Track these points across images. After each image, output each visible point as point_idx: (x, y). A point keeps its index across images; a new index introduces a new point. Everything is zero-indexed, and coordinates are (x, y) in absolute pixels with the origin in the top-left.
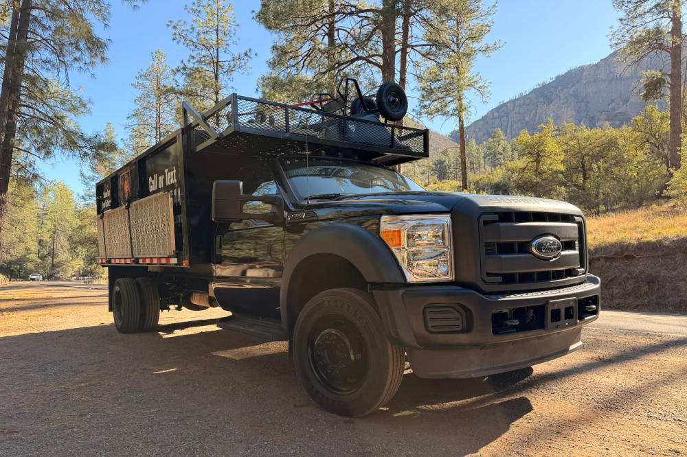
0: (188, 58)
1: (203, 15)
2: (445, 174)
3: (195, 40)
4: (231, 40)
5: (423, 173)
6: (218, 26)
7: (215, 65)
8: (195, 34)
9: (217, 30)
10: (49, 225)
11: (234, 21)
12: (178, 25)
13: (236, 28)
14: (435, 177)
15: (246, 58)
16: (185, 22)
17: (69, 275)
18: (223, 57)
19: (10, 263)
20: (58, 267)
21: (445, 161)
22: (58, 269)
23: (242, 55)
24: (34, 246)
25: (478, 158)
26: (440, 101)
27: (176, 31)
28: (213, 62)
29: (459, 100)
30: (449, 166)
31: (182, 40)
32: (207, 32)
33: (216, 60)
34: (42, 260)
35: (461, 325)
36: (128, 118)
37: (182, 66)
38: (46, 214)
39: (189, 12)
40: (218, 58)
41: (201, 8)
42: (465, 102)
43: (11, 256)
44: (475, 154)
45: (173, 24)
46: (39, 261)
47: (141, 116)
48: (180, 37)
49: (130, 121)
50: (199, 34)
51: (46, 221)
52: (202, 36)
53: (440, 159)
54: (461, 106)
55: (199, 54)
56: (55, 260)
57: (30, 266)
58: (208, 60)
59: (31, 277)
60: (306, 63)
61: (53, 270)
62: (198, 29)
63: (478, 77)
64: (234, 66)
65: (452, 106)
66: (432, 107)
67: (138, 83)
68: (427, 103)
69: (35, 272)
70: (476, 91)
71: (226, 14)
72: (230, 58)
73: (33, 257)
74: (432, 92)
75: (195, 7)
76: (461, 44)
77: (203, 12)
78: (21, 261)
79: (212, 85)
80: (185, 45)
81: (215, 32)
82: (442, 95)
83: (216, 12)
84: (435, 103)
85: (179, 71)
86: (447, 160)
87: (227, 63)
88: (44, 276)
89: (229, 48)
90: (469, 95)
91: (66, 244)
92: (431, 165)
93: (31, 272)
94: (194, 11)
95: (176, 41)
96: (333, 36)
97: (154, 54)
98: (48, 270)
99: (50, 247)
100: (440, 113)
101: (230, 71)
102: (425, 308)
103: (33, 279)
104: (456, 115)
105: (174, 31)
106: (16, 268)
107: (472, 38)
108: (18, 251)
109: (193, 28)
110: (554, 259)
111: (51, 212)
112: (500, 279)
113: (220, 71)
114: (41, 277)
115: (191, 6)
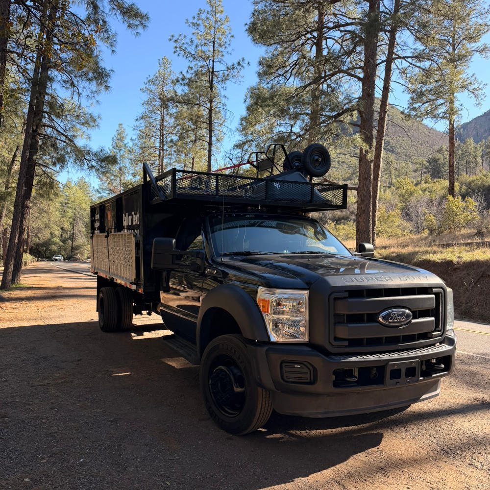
0: (186, 69)
1: (202, 28)
2: (438, 173)
3: (193, 52)
4: (226, 50)
5: (415, 171)
6: (214, 38)
7: (211, 74)
8: (194, 47)
9: (214, 43)
10: (70, 213)
11: (230, 33)
12: (179, 39)
13: (232, 39)
14: (428, 175)
15: (239, 67)
16: (185, 36)
17: (85, 257)
18: (218, 67)
19: (38, 245)
20: (77, 249)
21: (439, 159)
22: (76, 252)
23: (236, 65)
24: (57, 231)
25: (475, 156)
26: (431, 103)
27: (178, 45)
28: (209, 72)
29: (450, 103)
30: (444, 165)
31: (182, 52)
32: (205, 44)
33: (211, 70)
34: (64, 243)
35: (309, 378)
36: (137, 120)
37: (181, 77)
38: (68, 203)
39: (189, 26)
40: (213, 68)
41: (200, 22)
42: (457, 105)
43: (39, 239)
44: (472, 153)
45: (175, 39)
46: (61, 244)
47: (147, 119)
48: (180, 49)
49: (138, 123)
50: (197, 46)
51: (67, 210)
52: (200, 48)
53: (434, 157)
54: (451, 109)
55: (197, 65)
56: (74, 244)
57: (54, 248)
58: (205, 70)
59: (54, 257)
60: (294, 72)
61: (72, 252)
62: (196, 42)
63: (473, 78)
64: (228, 75)
65: (443, 109)
66: (422, 109)
67: (146, 88)
68: (416, 106)
69: (58, 253)
70: (470, 93)
71: (223, 26)
72: (224, 68)
73: (57, 240)
74: (422, 94)
75: (195, 21)
76: (457, 45)
77: (202, 25)
78: (47, 244)
79: (207, 94)
80: (185, 57)
81: (212, 44)
82: (433, 98)
83: (214, 24)
84: (426, 105)
85: (178, 81)
86: (442, 158)
87: (221, 72)
88: (65, 257)
89: (224, 59)
90: (462, 98)
91: (84, 230)
92: (425, 162)
93: (55, 253)
94: (194, 24)
95: (177, 54)
96: (321, 45)
97: (161, 61)
98: (68, 252)
99: (70, 232)
100: (429, 115)
101: (224, 80)
102: (282, 363)
103: (56, 260)
104: (446, 118)
105: (175, 45)
106: (43, 250)
107: (470, 38)
108: (45, 235)
109: (192, 42)
110: (403, 327)
111: (72, 202)
112: (346, 343)
113: (215, 80)
114: (62, 258)
115: (191, 20)
